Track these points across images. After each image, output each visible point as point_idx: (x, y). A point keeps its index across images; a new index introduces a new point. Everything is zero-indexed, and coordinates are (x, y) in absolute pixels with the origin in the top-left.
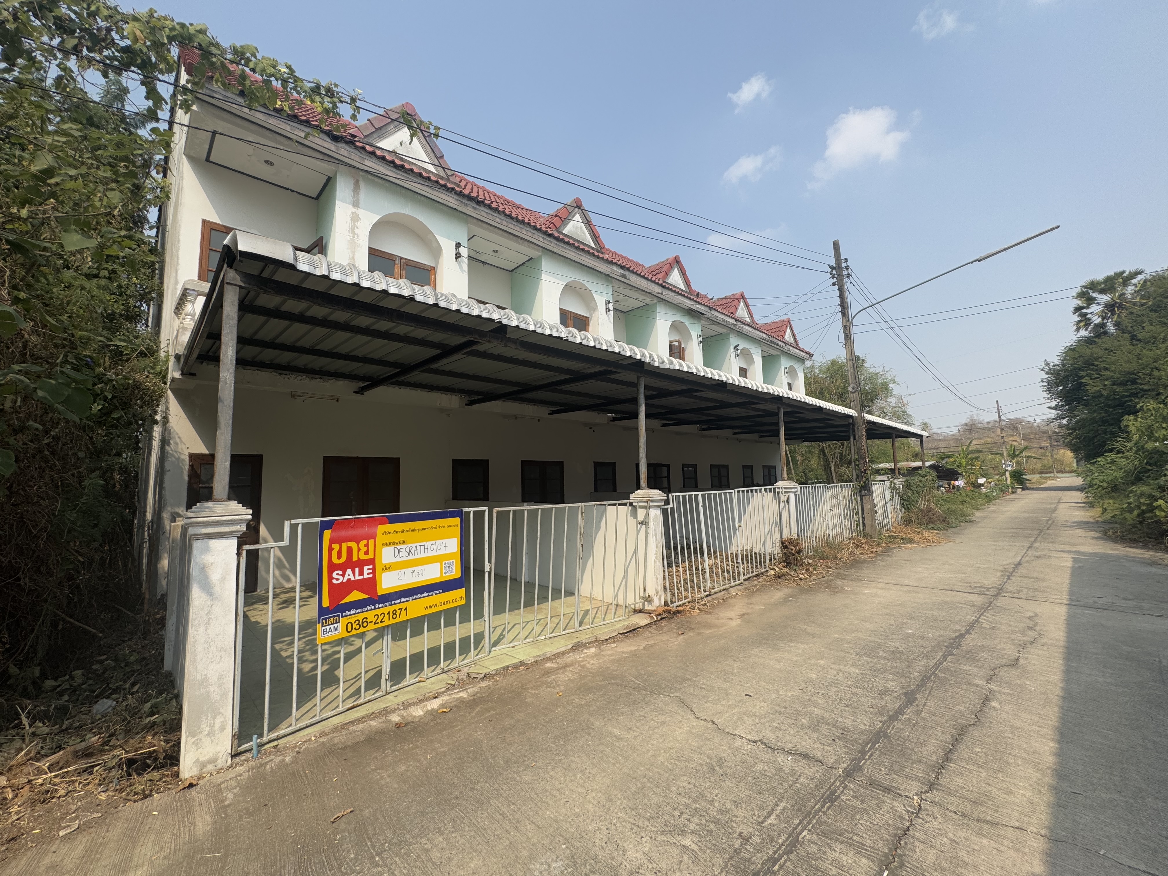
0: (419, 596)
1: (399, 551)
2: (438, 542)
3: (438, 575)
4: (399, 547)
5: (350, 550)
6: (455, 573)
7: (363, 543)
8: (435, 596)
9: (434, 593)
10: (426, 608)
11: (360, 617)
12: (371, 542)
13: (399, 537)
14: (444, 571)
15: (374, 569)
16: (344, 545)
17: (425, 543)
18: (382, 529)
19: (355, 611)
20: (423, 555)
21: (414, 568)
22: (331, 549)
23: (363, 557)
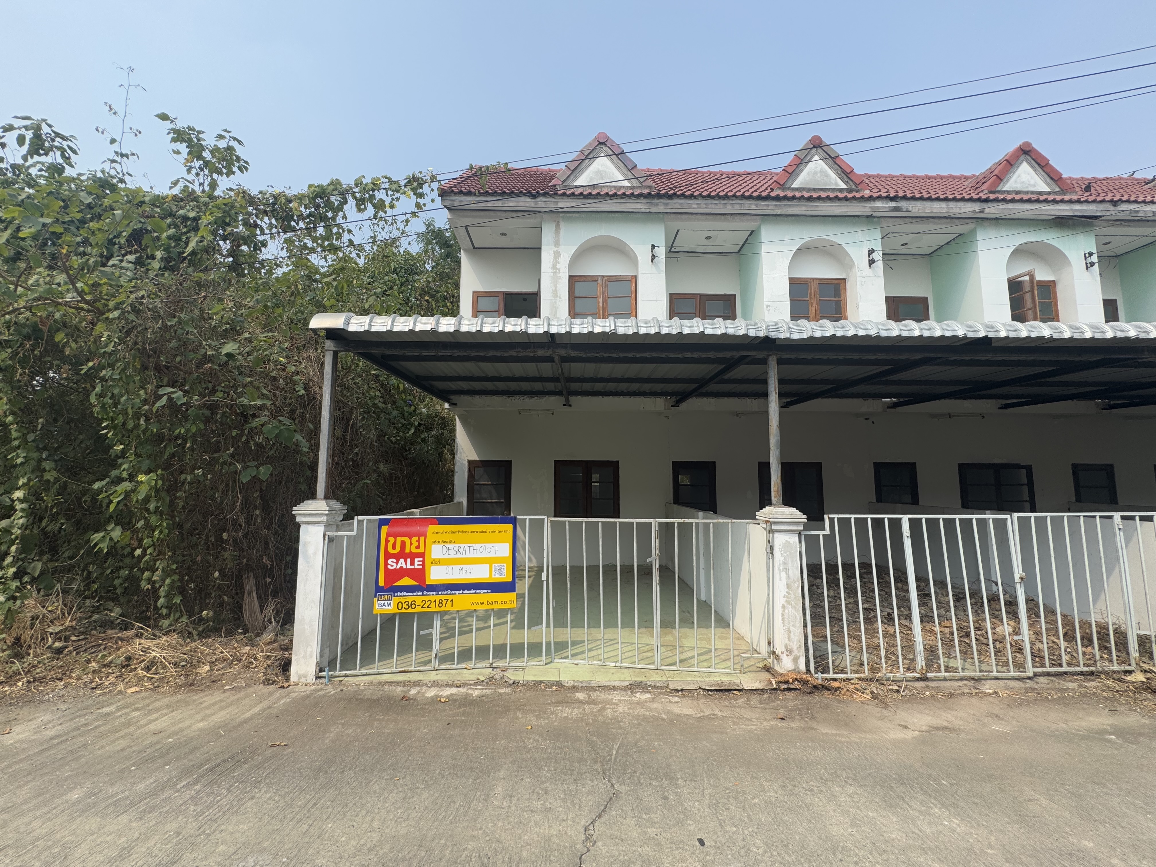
0: (466, 591)
1: (448, 549)
2: (488, 545)
3: (487, 576)
4: (448, 546)
5: (403, 544)
6: (505, 576)
7: (415, 539)
8: (482, 594)
9: (481, 591)
10: (472, 604)
11: (410, 599)
12: (422, 539)
13: (447, 537)
14: (493, 573)
15: (424, 562)
16: (399, 539)
17: (474, 545)
18: (431, 529)
19: (405, 594)
20: (471, 556)
21: (462, 566)
22: (387, 542)
23: (414, 550)
